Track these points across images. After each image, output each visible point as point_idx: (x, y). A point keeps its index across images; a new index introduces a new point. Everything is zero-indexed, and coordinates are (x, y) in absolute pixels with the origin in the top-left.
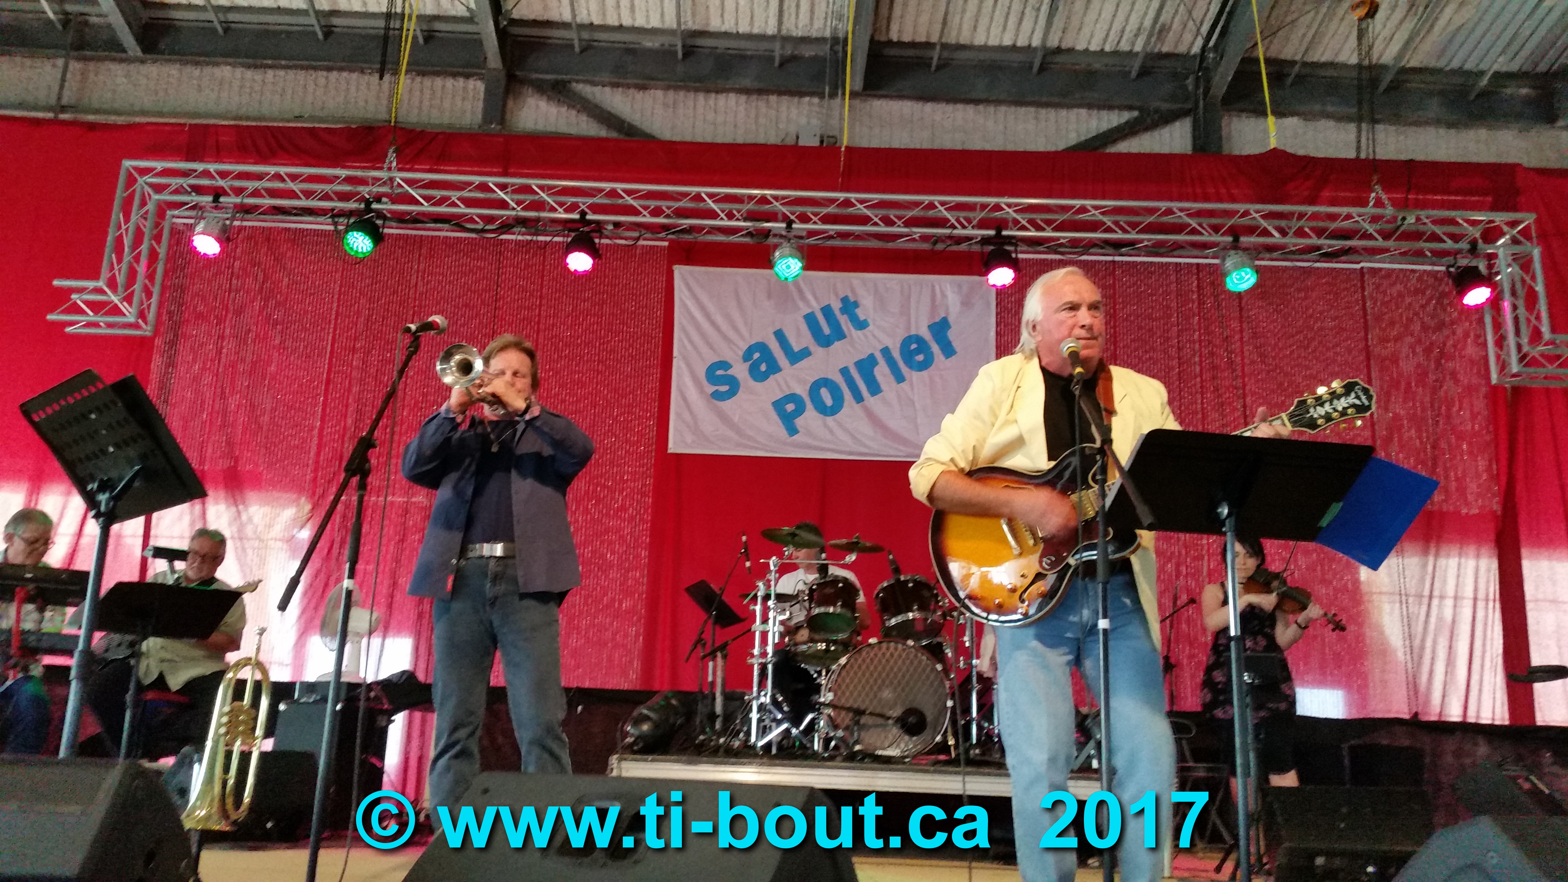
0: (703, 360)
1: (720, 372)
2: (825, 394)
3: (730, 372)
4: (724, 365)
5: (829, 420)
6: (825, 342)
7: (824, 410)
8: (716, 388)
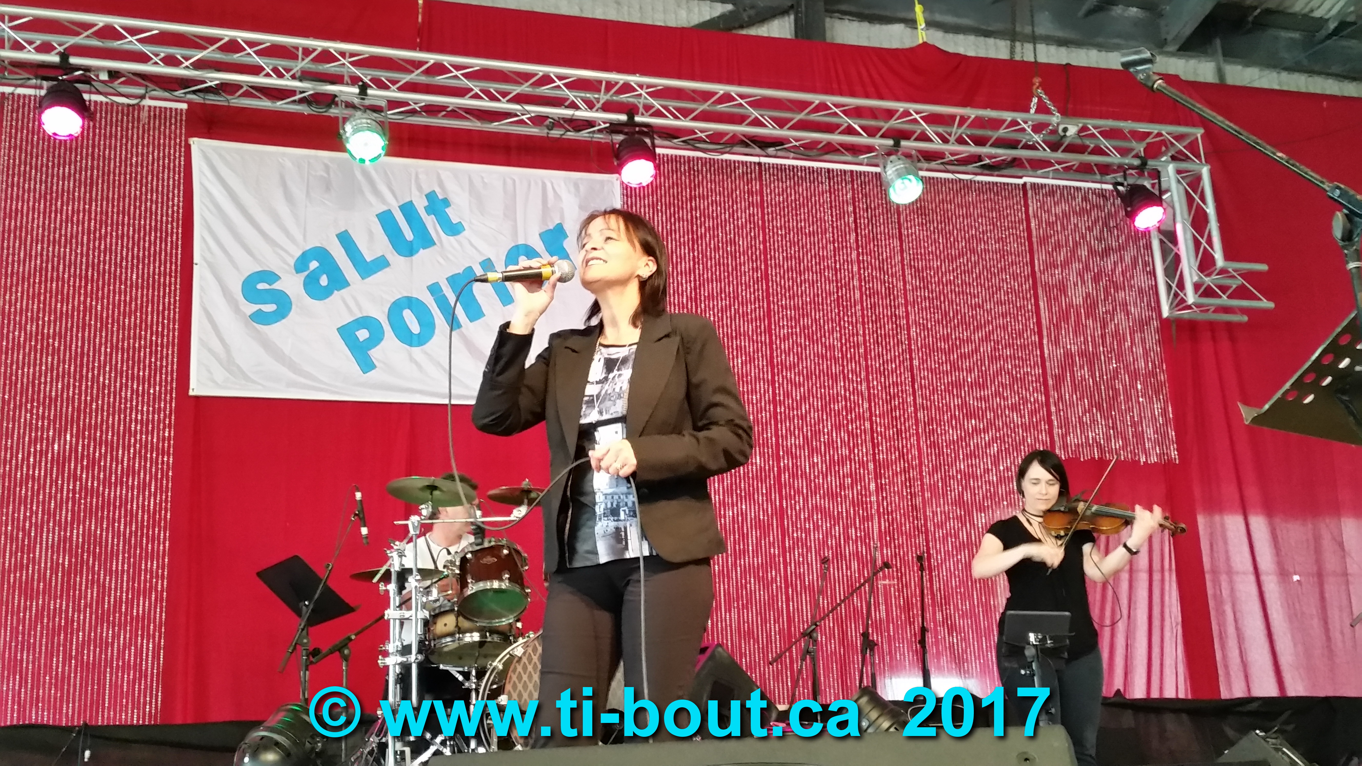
0: (237, 268)
1: (261, 286)
2: (409, 317)
3: (276, 286)
4: (270, 276)
5: (416, 351)
6: (408, 250)
7: (407, 338)
8: (256, 307)
